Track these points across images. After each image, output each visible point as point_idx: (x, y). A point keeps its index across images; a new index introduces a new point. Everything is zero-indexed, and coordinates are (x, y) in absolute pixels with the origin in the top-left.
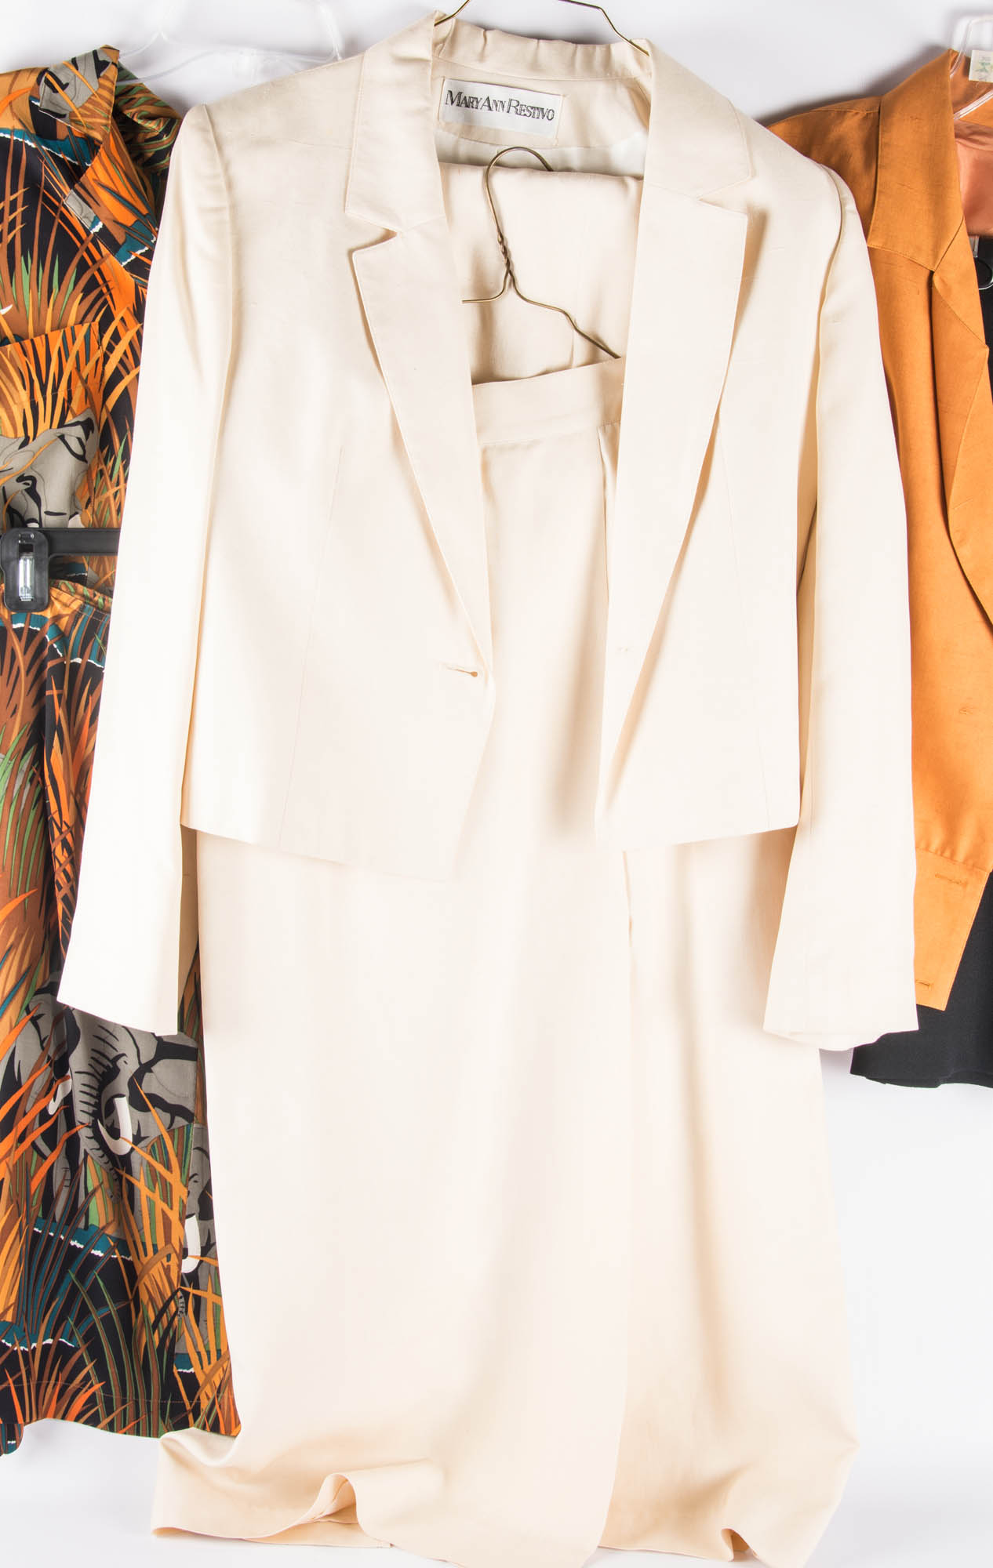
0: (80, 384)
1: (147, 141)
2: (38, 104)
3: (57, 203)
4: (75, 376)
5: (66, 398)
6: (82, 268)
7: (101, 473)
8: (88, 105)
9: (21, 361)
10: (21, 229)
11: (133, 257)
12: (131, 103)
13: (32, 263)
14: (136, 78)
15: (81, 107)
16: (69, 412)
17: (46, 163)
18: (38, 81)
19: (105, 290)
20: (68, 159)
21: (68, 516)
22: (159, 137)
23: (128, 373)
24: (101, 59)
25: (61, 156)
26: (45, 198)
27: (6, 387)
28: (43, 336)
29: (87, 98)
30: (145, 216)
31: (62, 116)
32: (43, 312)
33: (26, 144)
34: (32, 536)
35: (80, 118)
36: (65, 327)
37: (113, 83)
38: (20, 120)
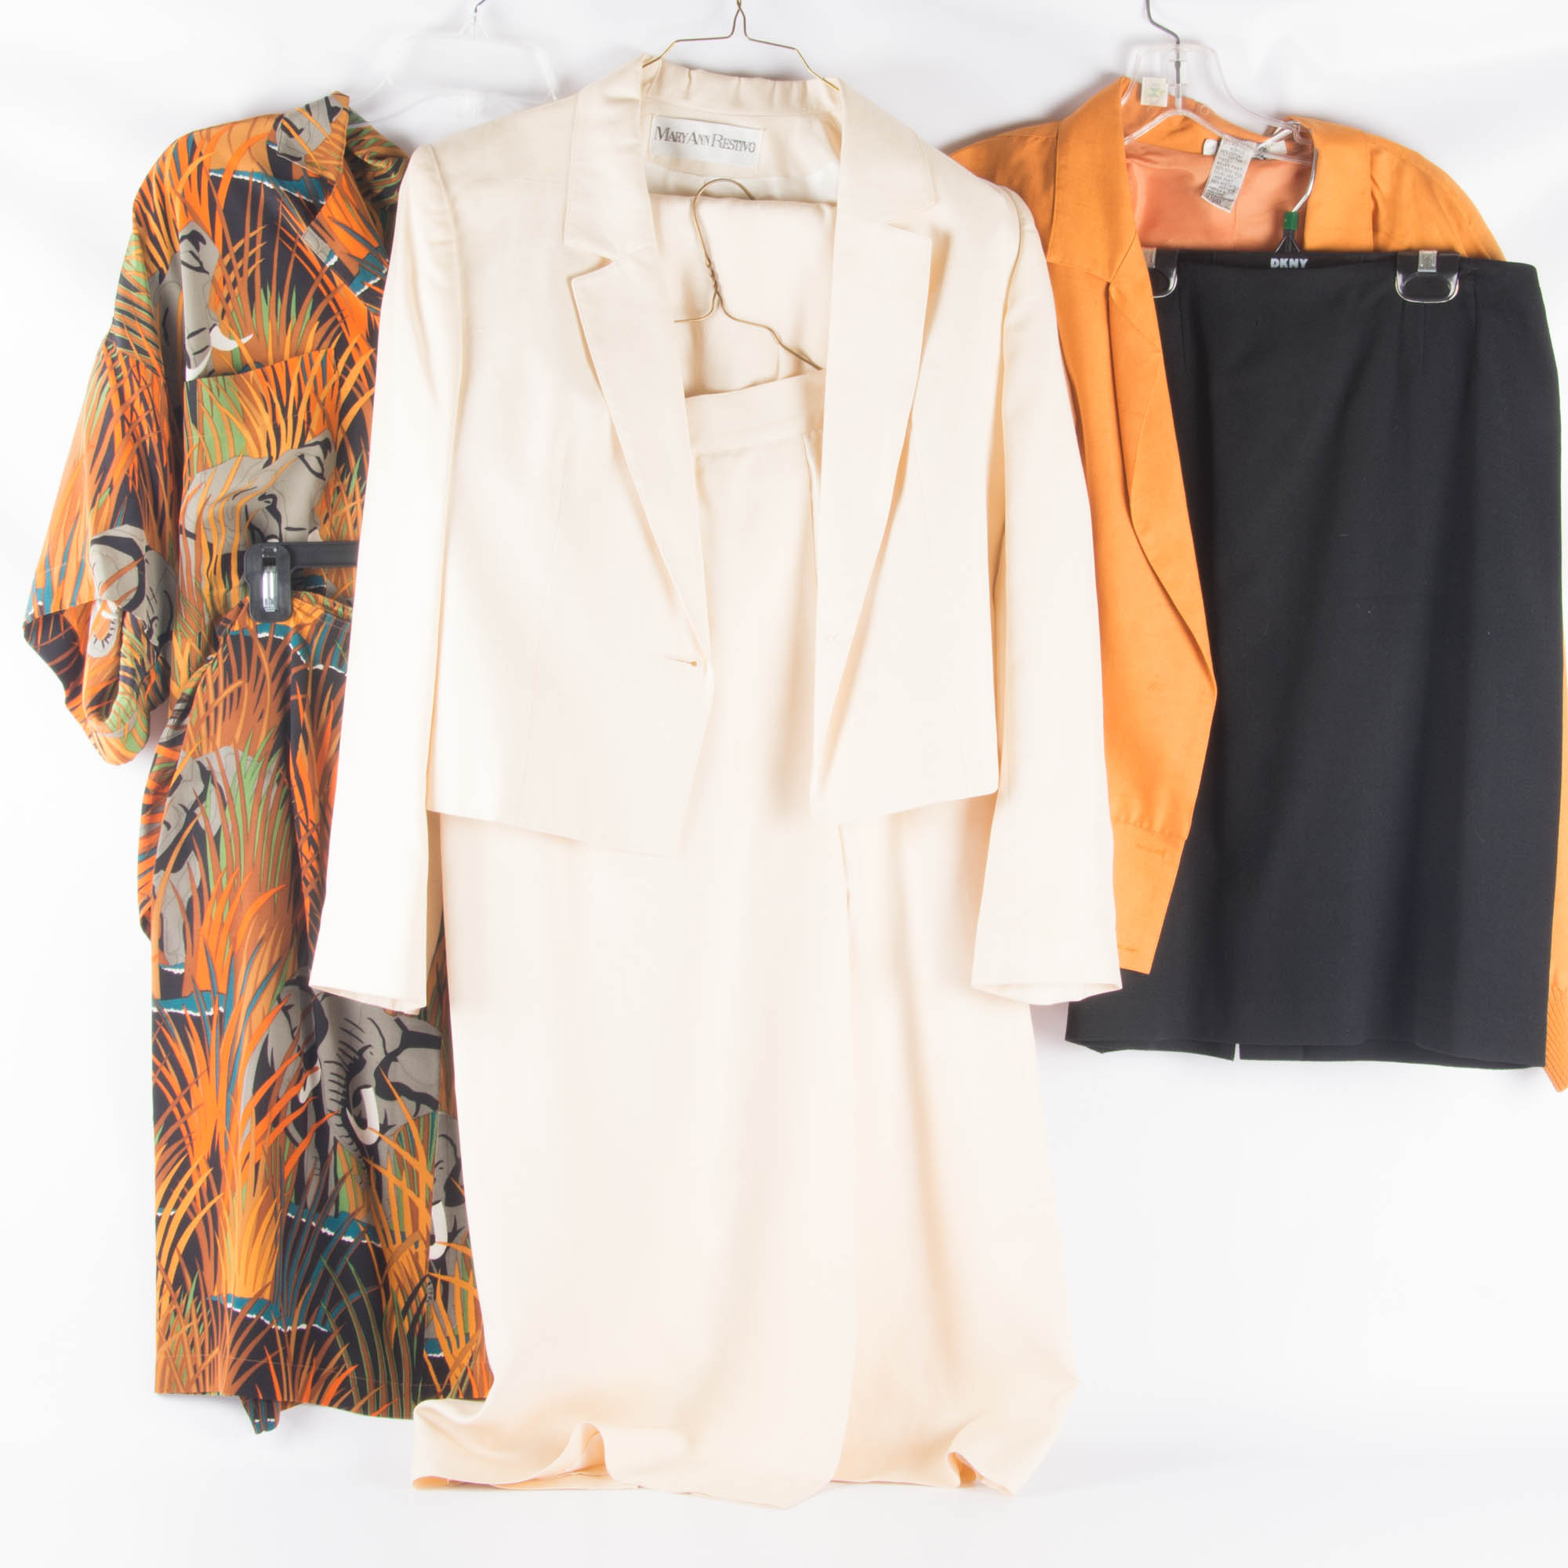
0: (318, 405)
1: (376, 178)
2: (275, 148)
3: (293, 239)
4: (313, 398)
5: (306, 420)
6: (318, 298)
7: (338, 489)
8: (321, 148)
9: (263, 386)
10: (261, 263)
11: (366, 288)
12: (362, 144)
13: (271, 294)
14: (364, 121)
15: (315, 150)
16: (309, 433)
17: (283, 203)
18: (275, 127)
19: (339, 318)
20: (304, 197)
21: (307, 531)
22: (387, 175)
23: (363, 395)
24: (332, 105)
25: (297, 195)
26: (283, 235)
27: (250, 411)
28: (283, 364)
29: (321, 142)
30: (376, 249)
31: (298, 159)
32: (281, 340)
33: (265, 185)
34: (275, 550)
35: (314, 160)
36: (303, 353)
37: (344, 127)
38: (259, 164)
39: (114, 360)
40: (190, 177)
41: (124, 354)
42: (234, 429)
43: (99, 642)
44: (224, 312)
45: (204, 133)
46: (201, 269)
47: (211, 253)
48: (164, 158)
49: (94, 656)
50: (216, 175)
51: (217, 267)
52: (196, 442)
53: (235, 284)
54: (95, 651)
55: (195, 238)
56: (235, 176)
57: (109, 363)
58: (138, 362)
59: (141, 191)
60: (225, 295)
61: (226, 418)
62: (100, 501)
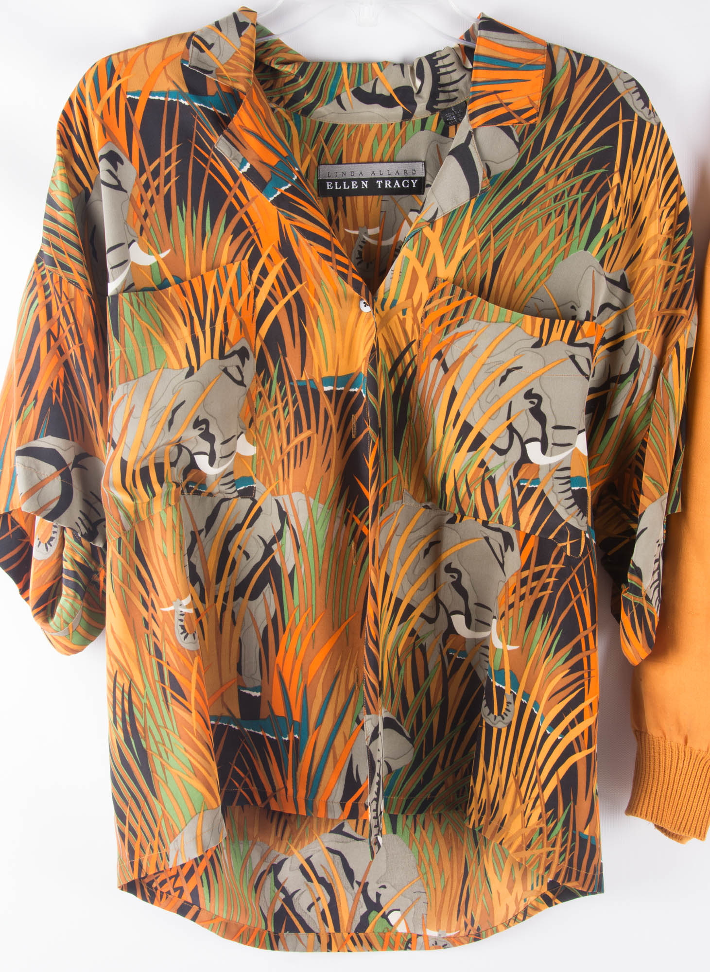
0: (234, 317)
1: (285, 84)
2: (187, 66)
3: (207, 156)
4: (230, 309)
5: (223, 331)
6: (232, 212)
7: (260, 395)
8: (231, 61)
9: (180, 300)
10: (176, 181)
11: (278, 193)
12: (268, 53)
13: (186, 210)
14: (271, 34)
15: (225, 64)
16: (227, 344)
17: (199, 118)
18: (188, 46)
19: (252, 231)
20: (217, 111)
22: (295, 80)
23: (277, 303)
24: (241, 21)
25: (211, 109)
26: (197, 152)
27: (168, 322)
28: (200, 277)
29: (231, 56)
30: (285, 158)
31: (210, 72)
32: (198, 254)
33: (180, 103)
35: (225, 73)
36: (219, 266)
37: (252, 41)
38: (174, 82)
39: (43, 277)
40: (108, 100)
41: (50, 271)
42: (154, 342)
43: (43, 545)
44: (142, 229)
45: (121, 56)
46: (119, 187)
47: (129, 172)
48: (84, 80)
49: (39, 559)
50: (133, 97)
51: (134, 186)
52: (117, 355)
53: (152, 201)
54: (40, 554)
55: (113, 158)
56: (151, 97)
57: (39, 280)
58: (61, 278)
59: (64, 113)
60: (143, 212)
61: (146, 331)
62: (25, 413)
